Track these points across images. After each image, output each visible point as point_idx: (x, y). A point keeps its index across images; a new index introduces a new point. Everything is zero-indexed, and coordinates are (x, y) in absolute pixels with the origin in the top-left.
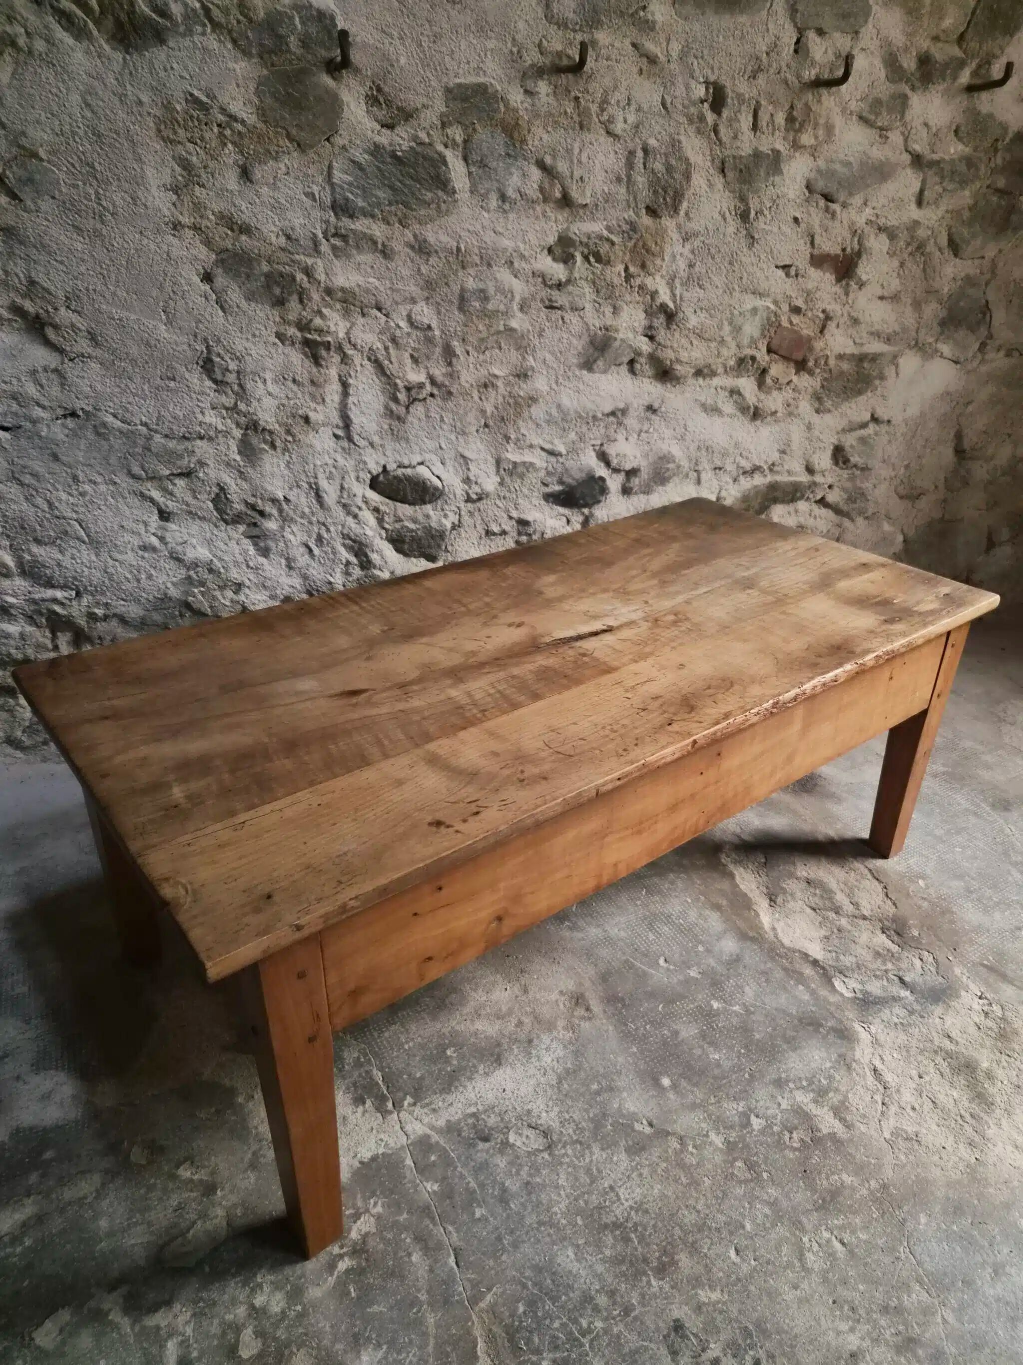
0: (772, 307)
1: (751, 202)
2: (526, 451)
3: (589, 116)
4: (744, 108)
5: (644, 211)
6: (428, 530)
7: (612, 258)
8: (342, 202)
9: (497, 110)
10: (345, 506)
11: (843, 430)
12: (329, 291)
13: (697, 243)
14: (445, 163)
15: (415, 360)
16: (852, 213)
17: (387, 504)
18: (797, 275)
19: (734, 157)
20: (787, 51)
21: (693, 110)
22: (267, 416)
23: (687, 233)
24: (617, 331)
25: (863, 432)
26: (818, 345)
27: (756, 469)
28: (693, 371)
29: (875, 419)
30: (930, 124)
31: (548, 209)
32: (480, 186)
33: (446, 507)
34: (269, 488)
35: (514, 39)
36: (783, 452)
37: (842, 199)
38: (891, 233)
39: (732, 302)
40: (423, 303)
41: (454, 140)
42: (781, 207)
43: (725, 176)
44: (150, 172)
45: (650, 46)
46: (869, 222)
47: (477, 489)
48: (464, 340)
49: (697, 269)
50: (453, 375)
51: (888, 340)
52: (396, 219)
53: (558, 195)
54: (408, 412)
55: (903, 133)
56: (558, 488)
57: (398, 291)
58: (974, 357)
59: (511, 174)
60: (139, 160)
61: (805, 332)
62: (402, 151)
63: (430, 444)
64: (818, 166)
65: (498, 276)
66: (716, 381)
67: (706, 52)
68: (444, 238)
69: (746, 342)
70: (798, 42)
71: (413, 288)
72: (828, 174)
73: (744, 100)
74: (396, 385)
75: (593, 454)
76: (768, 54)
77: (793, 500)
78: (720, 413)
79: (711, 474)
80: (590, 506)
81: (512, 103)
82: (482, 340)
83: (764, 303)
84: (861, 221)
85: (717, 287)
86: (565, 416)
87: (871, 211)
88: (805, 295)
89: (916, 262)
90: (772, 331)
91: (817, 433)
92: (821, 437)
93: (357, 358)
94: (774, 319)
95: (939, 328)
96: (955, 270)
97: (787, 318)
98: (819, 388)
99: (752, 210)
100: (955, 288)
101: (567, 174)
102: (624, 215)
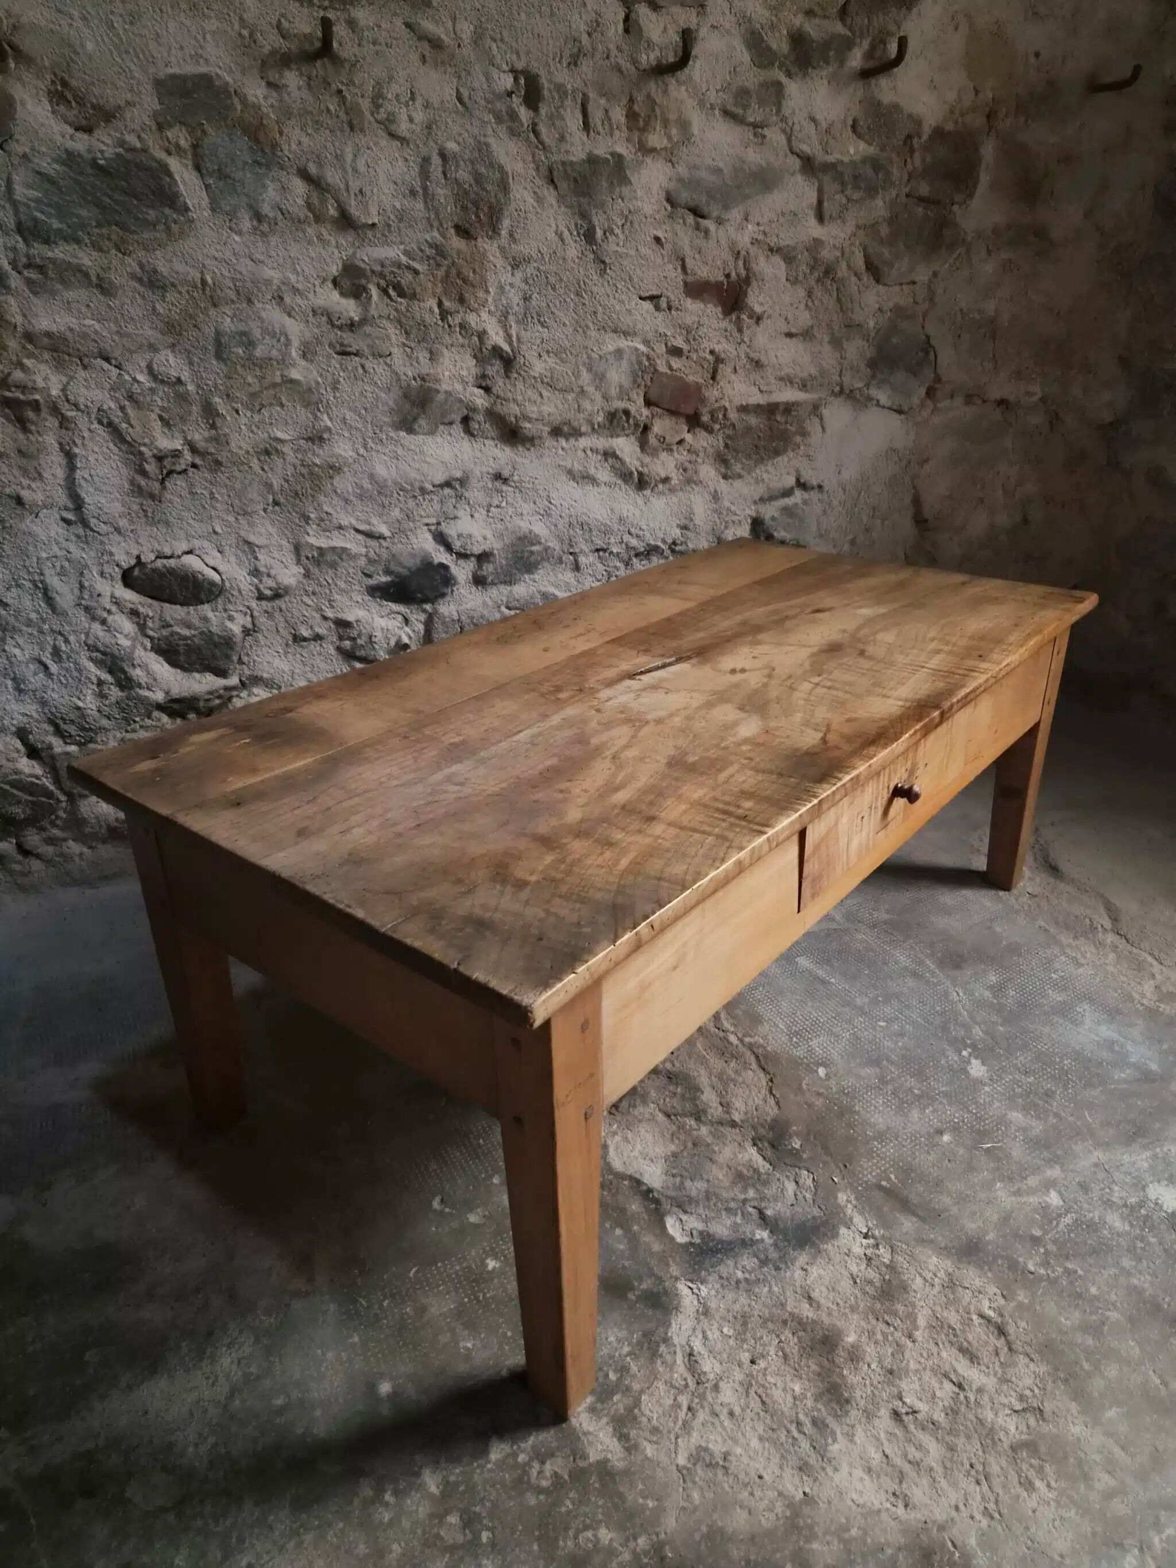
0: (642, 348)
1: (595, 219)
2: (335, 533)
3: (360, 113)
4: (568, 102)
5: (452, 231)
6: (208, 636)
7: (418, 290)
8: (30, 224)
9: (231, 107)
10: (87, 609)
11: (762, 500)
12: (29, 337)
13: (530, 271)
14: (170, 174)
15: (166, 423)
16: (731, 230)
17: (150, 606)
18: (670, 308)
19: (564, 163)
20: (615, 29)
21: (499, 105)
23: (514, 259)
24: (437, 381)
25: (787, 501)
26: (712, 394)
27: (651, 551)
28: (547, 429)
29: (801, 485)
30: (818, 117)
31: (324, 232)
32: (223, 203)
33: (230, 606)
35: (241, 19)
36: (685, 528)
37: (715, 214)
38: (788, 256)
39: (589, 343)
40: (169, 352)
41: (178, 146)
42: (636, 226)
43: (556, 187)
45: (428, 26)
46: (754, 242)
47: (270, 583)
48: (228, 396)
49: (534, 302)
50: (219, 440)
51: (804, 387)
52: (111, 245)
53: (332, 212)
54: (164, 488)
55: (784, 131)
56: (384, 579)
57: (128, 335)
58: (922, 405)
59: (264, 186)
61: (691, 378)
62: (105, 159)
63: (200, 528)
64: (678, 173)
65: (264, 314)
66: (584, 442)
67: (505, 34)
68: (180, 267)
69: (613, 392)
70: (627, 19)
71: (150, 332)
72: (693, 184)
73: (565, 93)
74: (141, 453)
75: (429, 537)
76: (589, 34)
78: (593, 481)
79: (592, 558)
80: (432, 601)
81: (251, 99)
82: (253, 396)
83: (630, 344)
84: (744, 240)
85: (564, 324)
86: (381, 488)
87: (756, 228)
88: (684, 332)
89: (827, 290)
90: (647, 377)
91: (726, 504)
92: (733, 508)
93: (82, 422)
94: (647, 364)
95: (869, 370)
96: (880, 300)
97: (665, 362)
98: (722, 448)
99: (597, 229)
100: (883, 321)
101: (341, 186)
102: (426, 237)
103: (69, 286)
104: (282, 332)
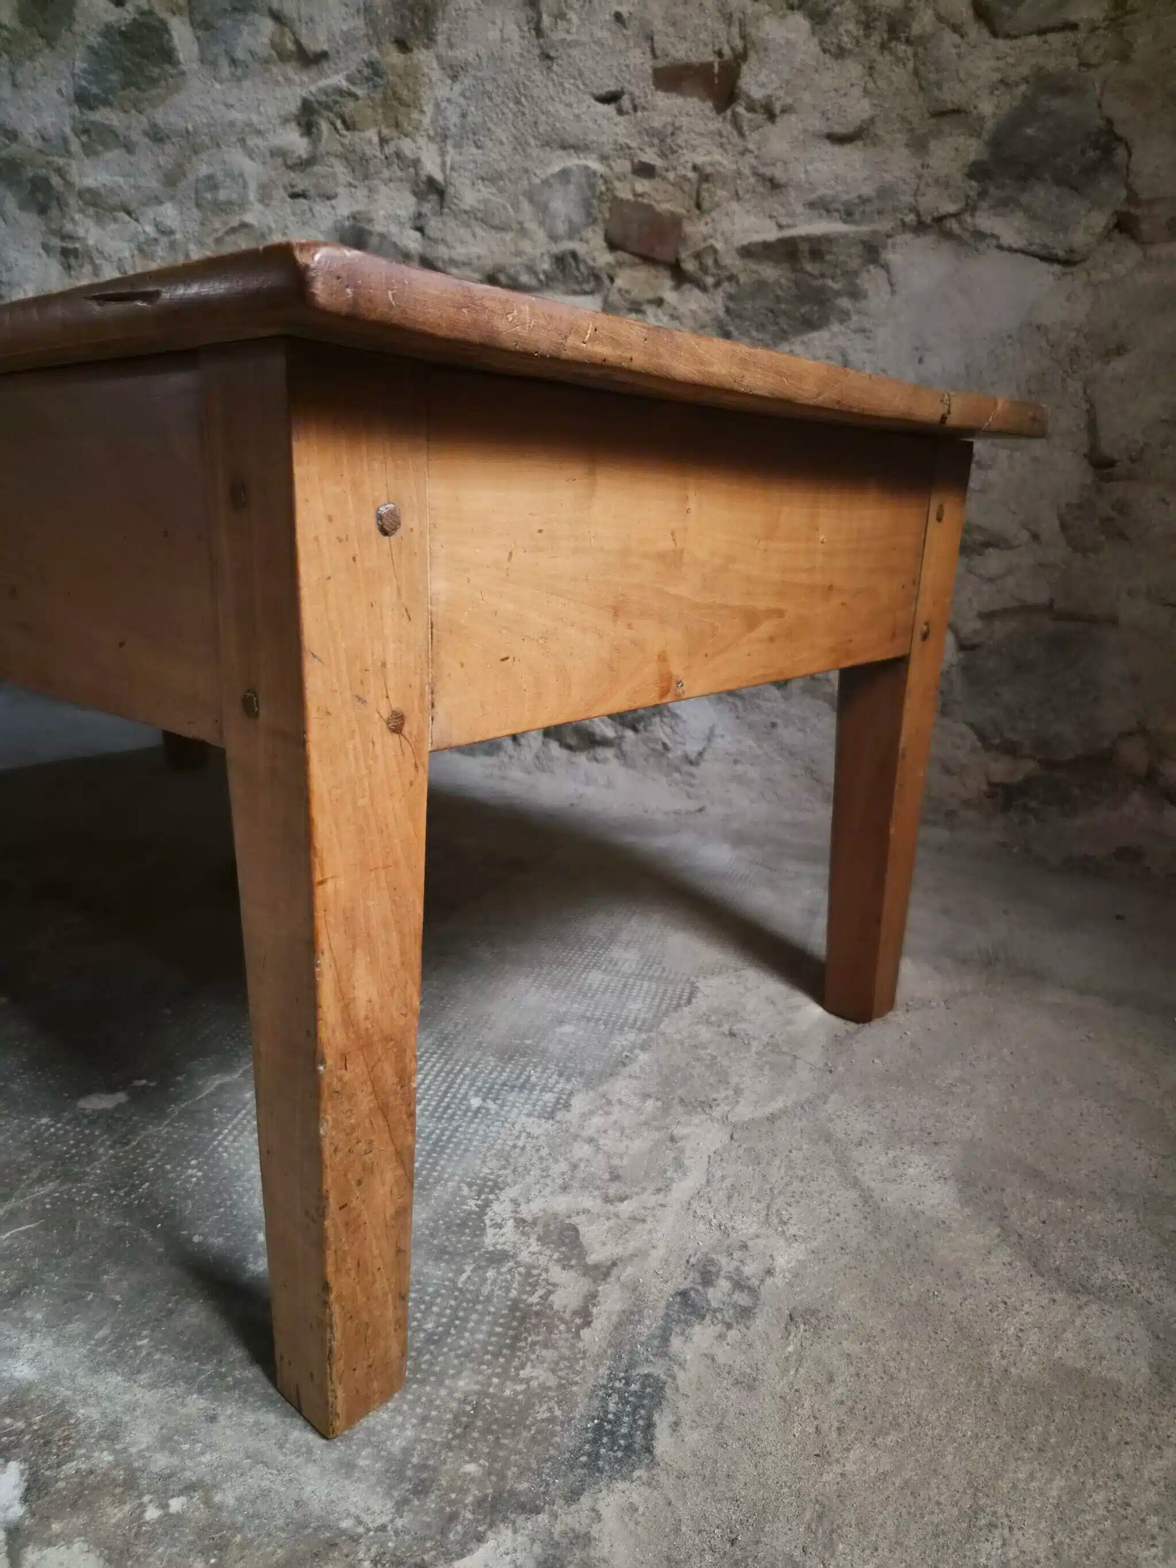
0: (597, 167)
5: (391, 45)
7: (357, 119)
8: (81, 93)
12: (81, 194)
13: (468, 81)
14: (167, 30)
18: (635, 108)
24: (370, 220)
26: (696, 229)
31: (291, 73)
32: (208, 53)
38: (816, 11)
39: (528, 164)
40: (169, 203)
42: (596, 5)
49: (470, 119)
51: (848, 215)
52: (130, 105)
53: (290, 46)
57: (142, 189)
59: (240, 31)
61: (665, 207)
62: (127, 25)
65: (226, 157)
68: (173, 118)
69: (561, 228)
71: (155, 185)
83: (583, 162)
85: (501, 143)
88: (656, 141)
89: (898, 60)
90: (606, 207)
94: (603, 188)
95: (974, 183)
96: (1001, 64)
97: (628, 186)
98: (721, 313)
99: (545, 17)
100: (1012, 100)
101: (295, 16)
102: (365, 57)
103: (107, 147)
104: (241, 175)
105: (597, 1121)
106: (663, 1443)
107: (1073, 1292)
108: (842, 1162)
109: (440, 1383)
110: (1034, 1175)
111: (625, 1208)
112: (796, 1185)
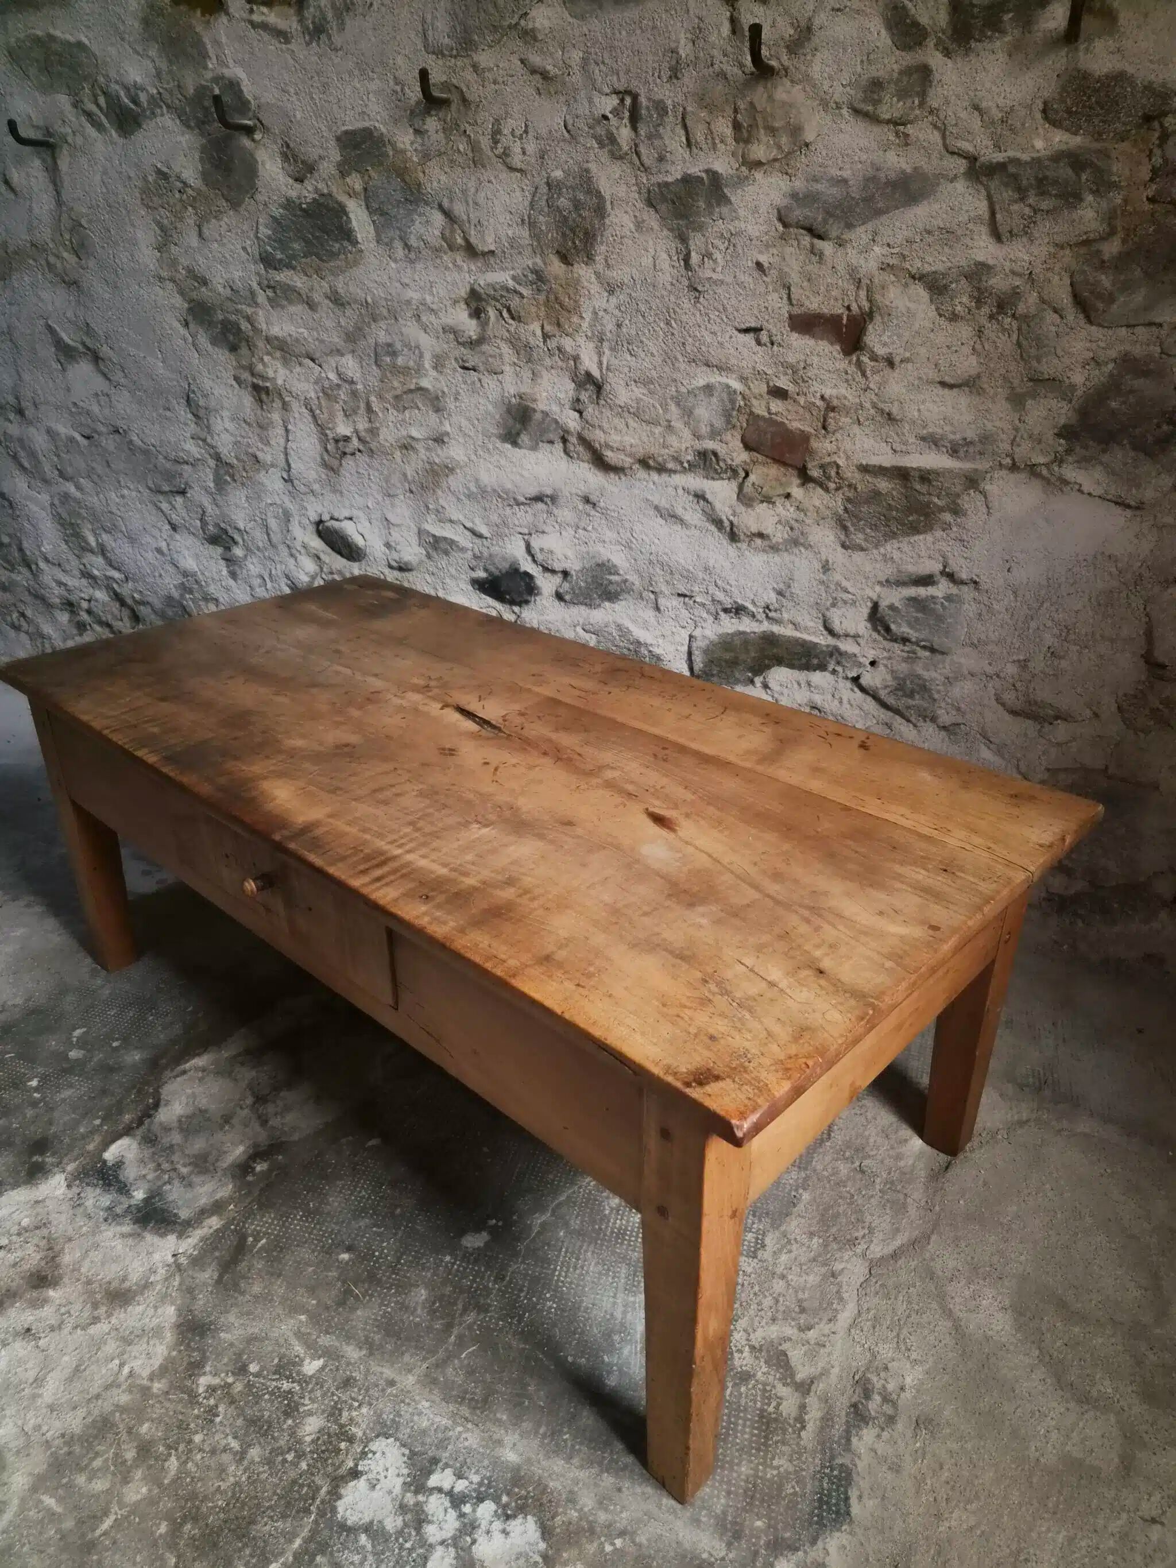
0: (737, 385)
1: (691, 242)
2: (448, 525)
3: (482, 150)
4: (670, 119)
5: (553, 256)
7: (522, 314)
8: (266, 255)
9: (386, 155)
10: (288, 547)
11: (887, 581)
12: (268, 340)
13: (623, 298)
14: (346, 214)
15: (346, 414)
16: (852, 255)
17: (330, 554)
18: (772, 344)
19: (659, 184)
21: (600, 131)
22: (226, 451)
23: (609, 284)
24: (535, 400)
25: (922, 592)
26: (822, 446)
27: (738, 610)
28: (633, 460)
29: (951, 577)
30: (984, 105)
31: (459, 262)
32: (384, 236)
33: (368, 569)
34: (233, 517)
35: (395, 77)
36: (780, 593)
38: (935, 285)
39: (677, 376)
40: (350, 356)
41: (354, 190)
42: (739, 247)
43: (656, 211)
44: (140, 234)
45: (536, 59)
46: (885, 267)
47: (396, 556)
48: (381, 396)
49: (624, 330)
50: (373, 432)
51: (954, 451)
52: (312, 271)
53: (460, 241)
54: (340, 465)
55: (935, 127)
56: (481, 574)
57: (324, 342)
59: (413, 220)
60: (133, 225)
61: (795, 425)
62: (307, 203)
63: (359, 501)
64: (793, 187)
65: (405, 330)
66: (679, 479)
67: (606, 55)
68: (353, 289)
69: (704, 430)
70: (732, 19)
71: (337, 340)
72: (810, 199)
73: (666, 110)
74: (327, 435)
75: (521, 545)
76: (694, 43)
77: (807, 667)
78: (681, 521)
79: (676, 602)
80: (520, 604)
81: (400, 145)
82: (397, 397)
83: (724, 380)
84: (869, 264)
85: (652, 355)
86: (483, 491)
87: (886, 250)
88: (790, 372)
89: (1004, 330)
90: (743, 419)
91: (837, 577)
92: (845, 583)
93: (295, 406)
94: (742, 403)
95: (1062, 441)
96: (1094, 346)
97: (764, 403)
98: (841, 512)
99: (693, 254)
100: (1099, 376)
101: (465, 218)
102: (530, 263)
103: (291, 302)
104: (418, 347)
105: (784, 1258)
106: (855, 1509)
107: (1080, 1402)
108: (941, 1297)
109: (732, 1470)
110: (1062, 1305)
111: (811, 1334)
112: (914, 1317)
